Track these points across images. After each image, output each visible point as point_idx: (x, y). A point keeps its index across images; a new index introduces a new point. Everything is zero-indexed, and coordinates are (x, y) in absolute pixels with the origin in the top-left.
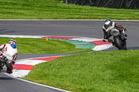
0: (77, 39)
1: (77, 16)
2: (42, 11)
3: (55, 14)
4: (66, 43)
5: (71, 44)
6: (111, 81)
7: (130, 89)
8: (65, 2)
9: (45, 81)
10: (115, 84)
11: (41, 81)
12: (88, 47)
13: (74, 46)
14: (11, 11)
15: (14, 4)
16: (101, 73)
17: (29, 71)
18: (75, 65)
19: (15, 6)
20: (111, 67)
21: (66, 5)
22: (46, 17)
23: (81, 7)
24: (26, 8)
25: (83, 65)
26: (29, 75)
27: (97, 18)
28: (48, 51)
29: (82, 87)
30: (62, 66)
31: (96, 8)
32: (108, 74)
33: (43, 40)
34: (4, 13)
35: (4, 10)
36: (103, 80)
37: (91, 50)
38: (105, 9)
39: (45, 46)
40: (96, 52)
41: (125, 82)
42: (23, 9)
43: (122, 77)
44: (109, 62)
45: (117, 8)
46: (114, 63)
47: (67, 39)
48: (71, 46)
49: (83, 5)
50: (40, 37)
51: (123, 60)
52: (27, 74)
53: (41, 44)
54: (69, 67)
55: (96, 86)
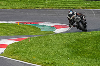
0: (42, 24)
1: (42, 6)
2: (15, 2)
3: (25, 5)
4: (34, 27)
5: (37, 28)
6: (69, 57)
7: (83, 62)
9: (17, 57)
10: (72, 58)
11: (14, 57)
12: (50, 30)
13: (40, 29)
16: (61, 50)
17: (5, 49)
18: (41, 44)
20: (69, 46)
22: (18, 7)
26: (5, 52)
27: (58, 8)
28: (20, 33)
29: (46, 61)
30: (31, 45)
32: (66, 51)
33: (16, 25)
36: (63, 55)
37: (53, 33)
39: (18, 29)
40: (57, 34)
41: (80, 57)
43: (77, 53)
44: (68, 42)
46: (71, 42)
47: (34, 23)
50: (13, 22)
51: (78, 40)
52: (3, 51)
53: (14, 28)
54: (36, 46)
55: (57, 60)
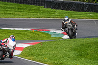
0: (52, 31)
1: (52, 16)
2: (30, 13)
3: (39, 15)
4: (45, 34)
5: (48, 34)
6: (74, 58)
7: (86, 63)
8: (45, 7)
9: (32, 58)
10: (77, 60)
11: (29, 58)
12: (59, 36)
13: (50, 35)
14: (10, 13)
15: (12, 8)
16: (68, 53)
17: (21, 51)
18: (51, 47)
19: (13, 10)
20: (74, 49)
21: (46, 9)
22: (33, 16)
23: (55, 10)
24: (20, 10)
25: (56, 48)
28: (34, 39)
29: (56, 62)
30: (43, 48)
31: (65, 11)
32: (72, 54)
33: (30, 32)
34: (6, 14)
35: (5, 12)
36: (69, 57)
37: (61, 38)
38: (71, 12)
39: (32, 35)
40: (64, 40)
41: (83, 59)
42: (18, 11)
43: (81, 56)
44: (73, 46)
45: (78, 11)
46: (76, 46)
47: (46, 31)
48: (48, 35)
49: (57, 9)
51: (82, 45)
52: (20, 53)
53: (29, 34)
54: (47, 49)
55: (64, 61)
